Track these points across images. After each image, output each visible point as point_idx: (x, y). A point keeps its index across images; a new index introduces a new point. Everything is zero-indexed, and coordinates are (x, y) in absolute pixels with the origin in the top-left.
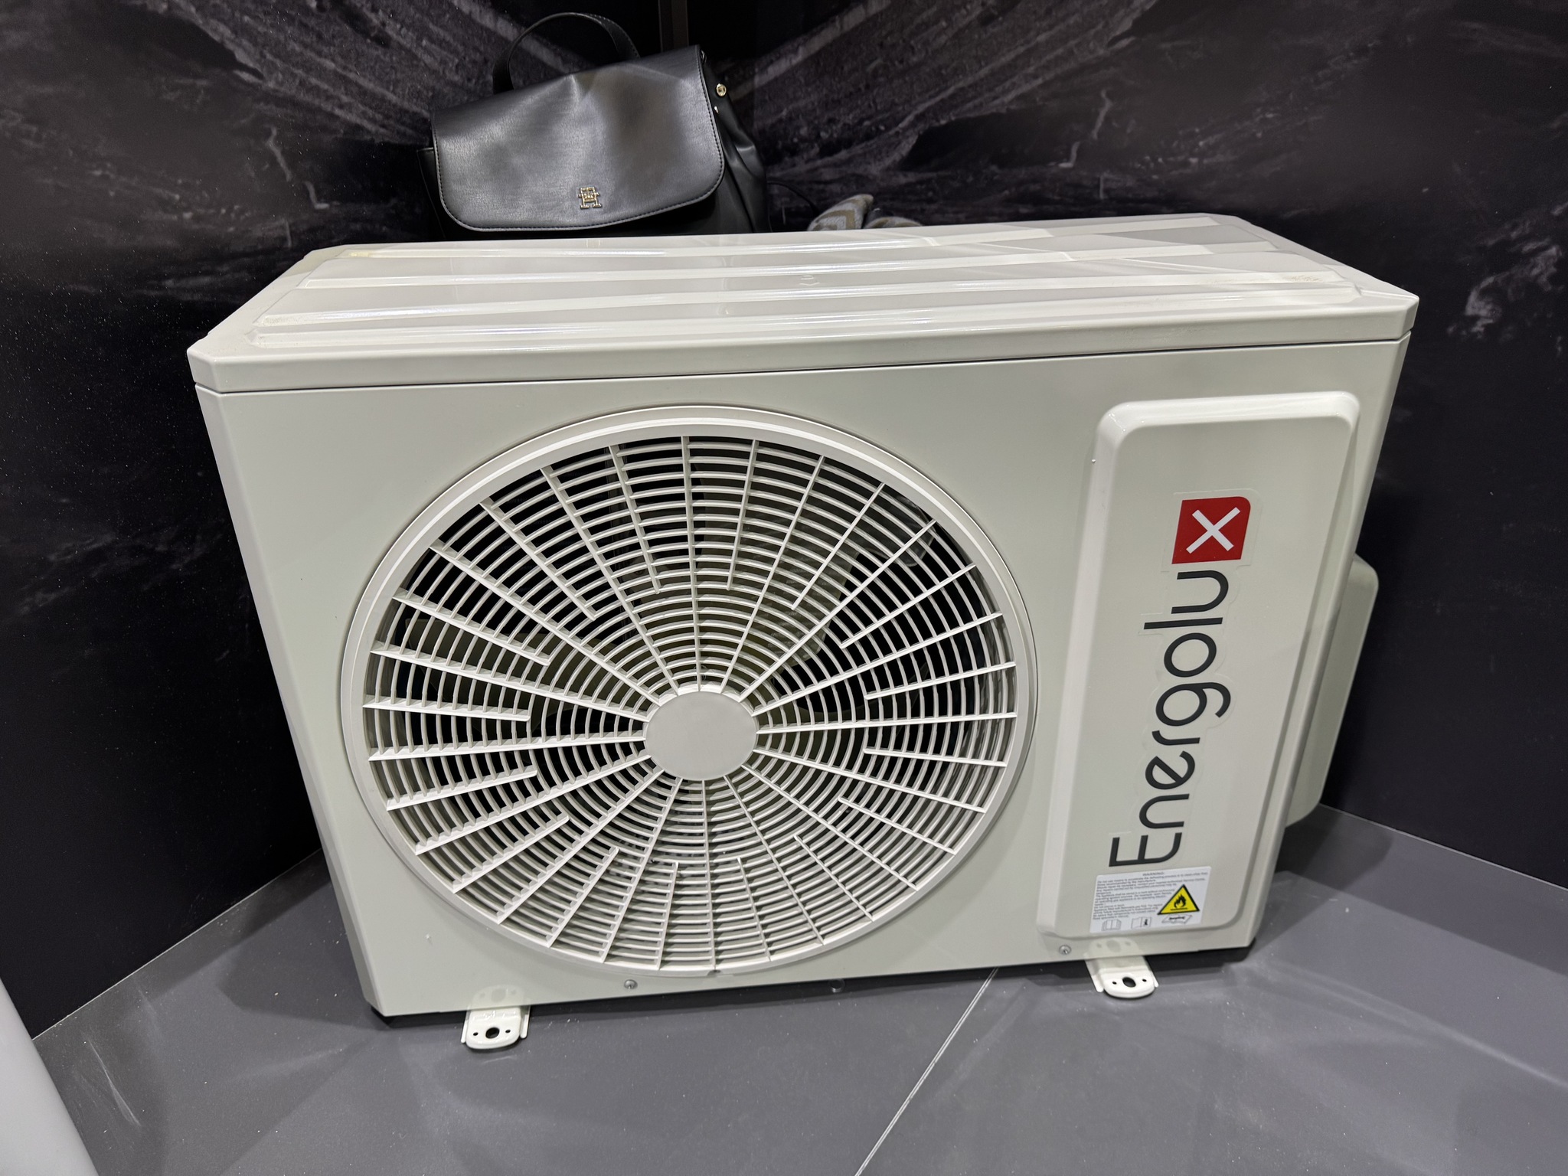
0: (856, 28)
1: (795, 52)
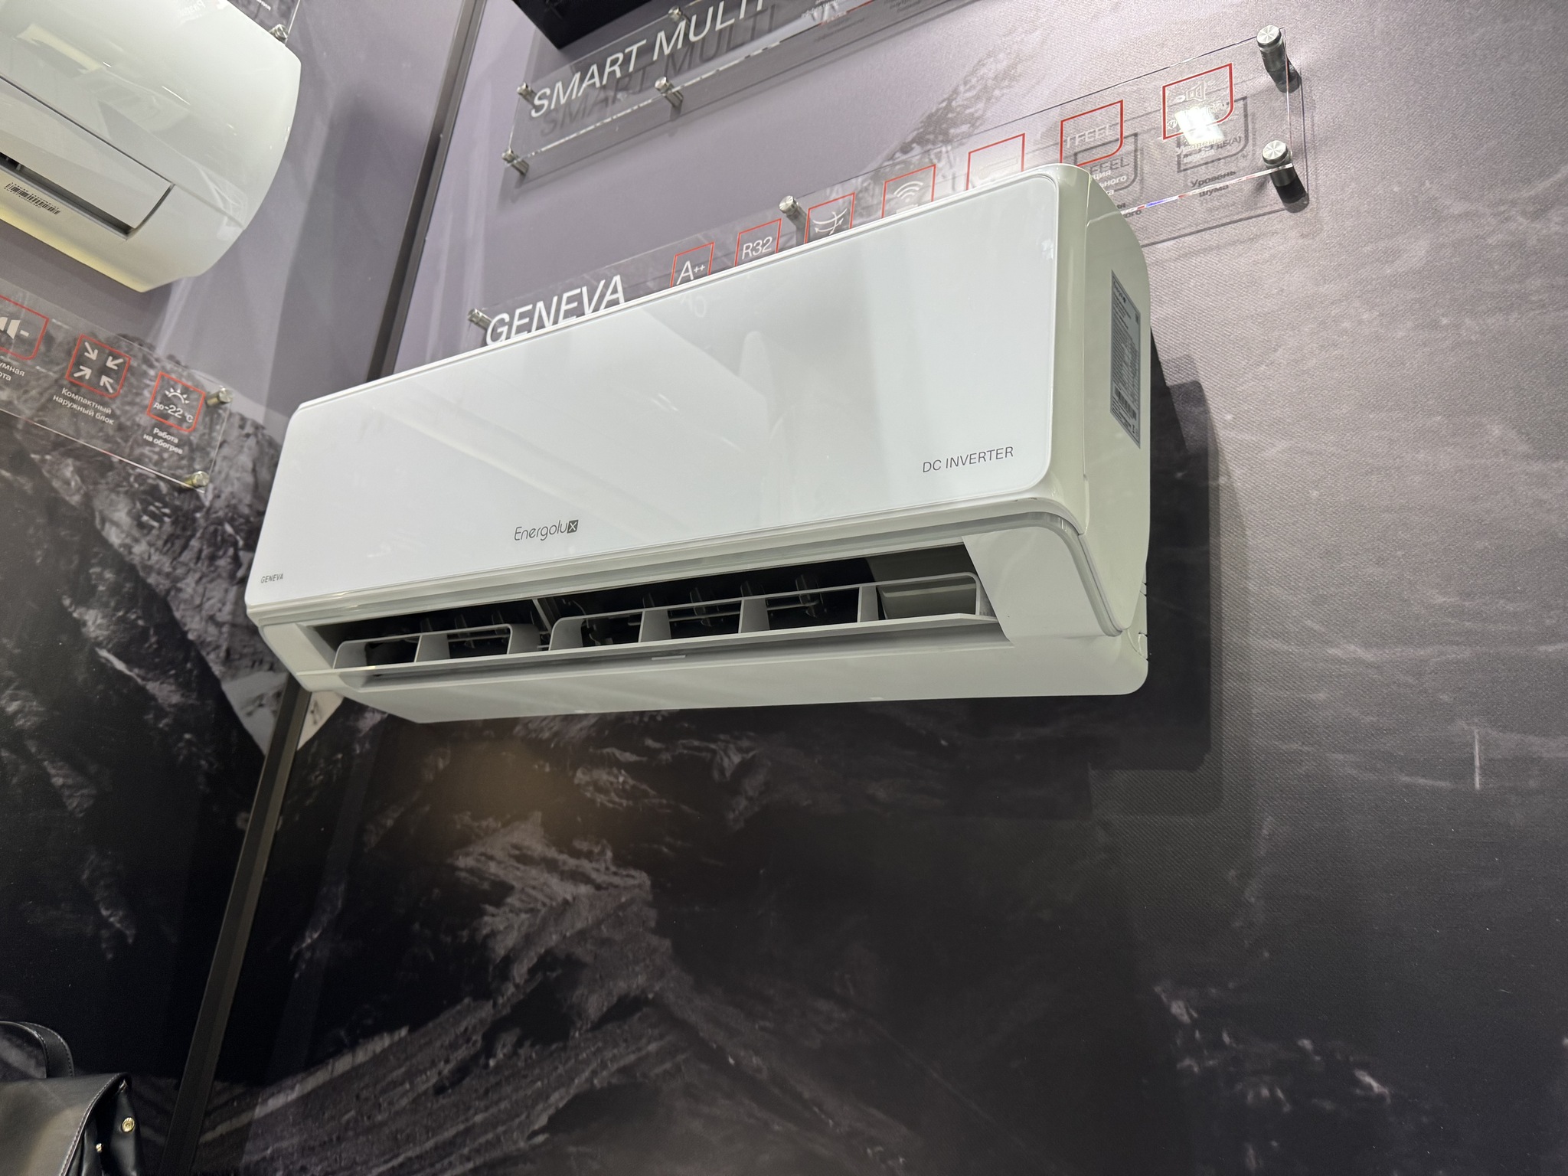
0: (342, 1075)
1: (292, 1088)
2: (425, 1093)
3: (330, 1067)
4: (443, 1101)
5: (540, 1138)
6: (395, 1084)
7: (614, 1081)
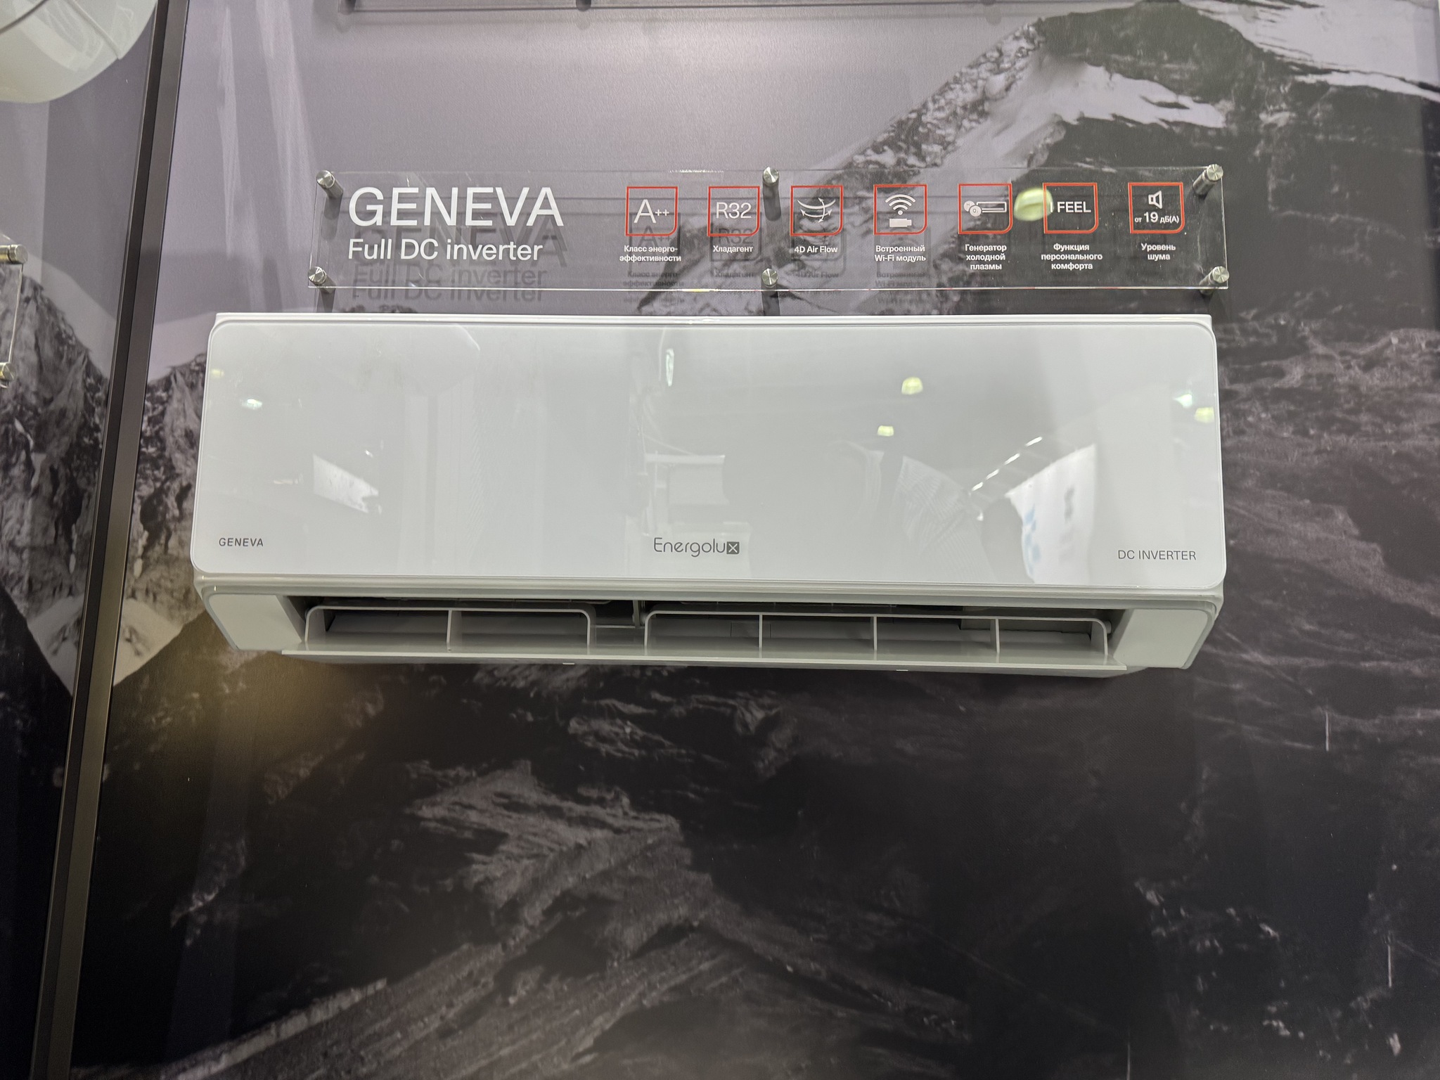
2: (426, 1038)
3: (273, 1031)
4: (450, 1042)
5: (587, 1059)
6: (378, 1036)
7: (666, 999)
